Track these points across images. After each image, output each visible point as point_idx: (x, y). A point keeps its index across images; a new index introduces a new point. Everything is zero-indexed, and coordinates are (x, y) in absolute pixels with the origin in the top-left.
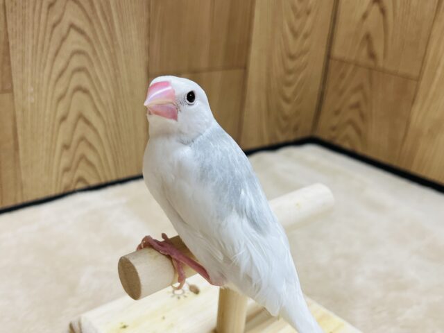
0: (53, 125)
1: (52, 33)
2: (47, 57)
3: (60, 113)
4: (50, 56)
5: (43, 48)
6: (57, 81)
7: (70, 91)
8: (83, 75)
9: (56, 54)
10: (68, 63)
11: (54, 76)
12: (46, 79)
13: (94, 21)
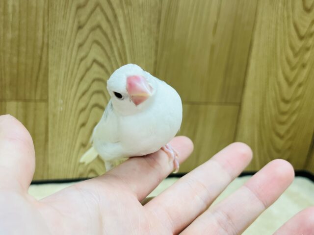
0: (75, 128)
1: (79, 64)
2: (74, 80)
3: (81, 121)
4: (77, 80)
5: (72, 74)
6: (80, 98)
7: (89, 106)
8: (101, 96)
9: (82, 79)
10: (90, 87)
11: (79, 94)
12: (72, 95)
13: (112, 59)
